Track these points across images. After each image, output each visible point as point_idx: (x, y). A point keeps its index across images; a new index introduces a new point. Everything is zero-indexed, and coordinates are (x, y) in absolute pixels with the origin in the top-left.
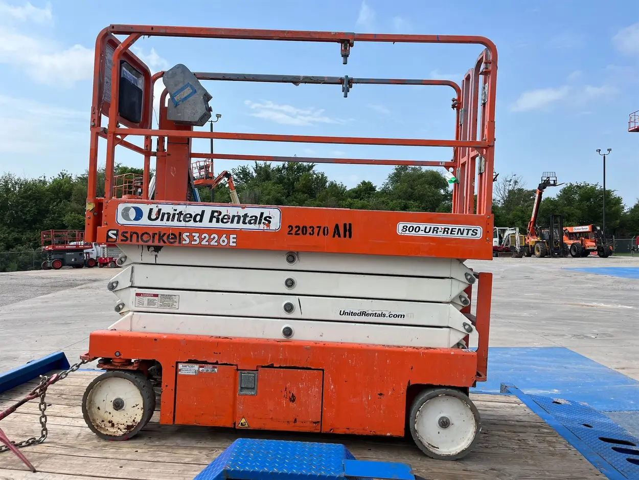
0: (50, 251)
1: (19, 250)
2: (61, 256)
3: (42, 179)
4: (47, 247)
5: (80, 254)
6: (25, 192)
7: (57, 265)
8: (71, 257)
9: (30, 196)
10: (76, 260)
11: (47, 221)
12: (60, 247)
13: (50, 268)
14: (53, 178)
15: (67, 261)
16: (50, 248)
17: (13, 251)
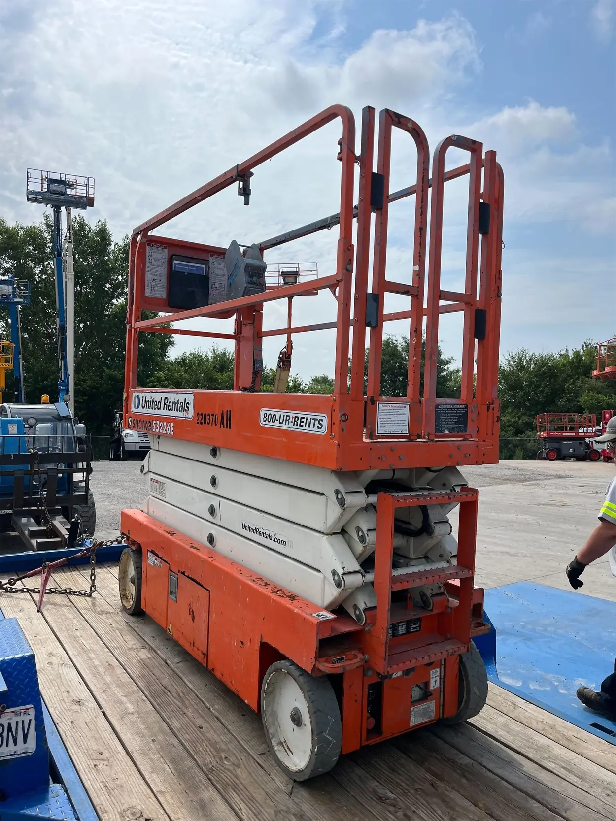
0: (545, 438)
1: (529, 436)
2: (556, 445)
3: (563, 352)
4: (542, 433)
5: (580, 443)
6: (539, 369)
7: (553, 455)
8: (569, 446)
9: (544, 373)
10: (574, 450)
11: (561, 402)
12: (555, 434)
13: (545, 459)
14: (575, 350)
15: (564, 452)
16: (545, 435)
17: (524, 437)
